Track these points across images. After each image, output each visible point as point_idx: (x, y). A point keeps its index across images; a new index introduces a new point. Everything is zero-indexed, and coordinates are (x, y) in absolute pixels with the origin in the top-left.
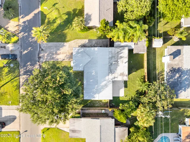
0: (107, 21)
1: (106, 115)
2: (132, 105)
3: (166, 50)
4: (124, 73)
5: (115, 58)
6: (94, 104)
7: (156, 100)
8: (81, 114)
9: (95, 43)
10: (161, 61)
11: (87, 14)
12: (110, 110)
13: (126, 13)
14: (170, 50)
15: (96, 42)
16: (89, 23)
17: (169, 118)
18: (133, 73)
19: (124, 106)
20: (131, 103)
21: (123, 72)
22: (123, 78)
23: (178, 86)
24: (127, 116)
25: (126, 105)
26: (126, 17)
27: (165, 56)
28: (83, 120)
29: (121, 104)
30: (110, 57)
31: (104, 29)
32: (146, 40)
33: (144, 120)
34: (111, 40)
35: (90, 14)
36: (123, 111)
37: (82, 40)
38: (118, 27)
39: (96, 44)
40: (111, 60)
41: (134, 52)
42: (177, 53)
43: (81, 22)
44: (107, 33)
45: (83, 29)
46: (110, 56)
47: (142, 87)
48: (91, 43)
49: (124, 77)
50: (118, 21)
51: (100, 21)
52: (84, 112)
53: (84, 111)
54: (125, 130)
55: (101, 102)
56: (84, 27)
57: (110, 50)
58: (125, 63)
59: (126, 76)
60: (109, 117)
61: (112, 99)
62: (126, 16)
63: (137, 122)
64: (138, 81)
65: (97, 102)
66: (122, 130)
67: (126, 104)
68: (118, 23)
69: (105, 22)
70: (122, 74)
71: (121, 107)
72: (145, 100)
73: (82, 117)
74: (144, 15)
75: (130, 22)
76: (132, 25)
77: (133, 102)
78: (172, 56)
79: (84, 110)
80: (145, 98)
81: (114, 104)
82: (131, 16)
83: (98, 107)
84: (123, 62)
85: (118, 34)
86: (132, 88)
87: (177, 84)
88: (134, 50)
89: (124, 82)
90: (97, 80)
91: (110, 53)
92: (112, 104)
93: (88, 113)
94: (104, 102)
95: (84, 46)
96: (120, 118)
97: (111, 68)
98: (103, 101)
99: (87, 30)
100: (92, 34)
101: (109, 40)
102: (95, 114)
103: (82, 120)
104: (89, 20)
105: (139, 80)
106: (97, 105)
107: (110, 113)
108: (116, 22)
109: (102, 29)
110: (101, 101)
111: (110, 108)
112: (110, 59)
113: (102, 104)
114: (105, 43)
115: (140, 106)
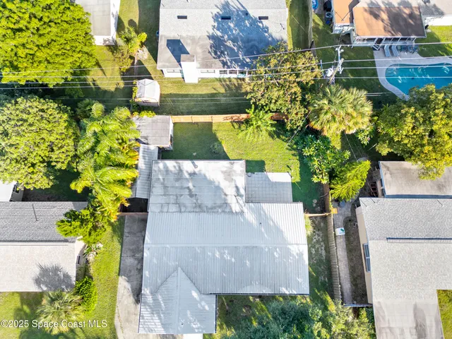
0: (65, 215)
1: (351, 224)
2: (312, 149)
3: (167, 75)
4: (225, 169)
5: (182, 195)
6: (320, 261)
7: (296, 84)
8: (358, 306)
9: (133, 256)
10: (194, 86)
11: (38, 281)
12: (334, 211)
13: (53, 164)
14: (167, 64)
15: (129, 253)
16: (67, 276)
17: (342, 48)
18: (225, 150)
19: (318, 171)
20: (307, 152)
21: (222, 172)
22: (239, 172)
23: (256, 47)
24: (348, 160)
25: (316, 163)
26: (66, 162)
27: (183, 78)
28: (377, 296)
29: (315, 179)
30: (178, 210)
31: (90, 225)
32: (137, 117)
33: (355, 114)
34: (127, 205)
35: (37, 271)
36: (332, 175)
37: (120, 302)
38: (88, 184)
39: (137, 255)
40: (185, 206)
41: (167, 144)
42: (177, 48)
43: (57, 305)
44: (104, 216)
45: (79, 297)
46: (174, 210)
47: (263, 128)
48: (130, 271)
49: (235, 171)
50: (73, 186)
51: (66, 241)
52: (350, 294)
53: (345, 294)
54: (388, 169)
55: (312, 240)
56: (77, 293)
57: (157, 210)
58: (195, 166)
59: (232, 164)
60: (355, 216)
61: (300, 205)
62: (63, 163)
63: (360, 137)
64: (246, 134)
65: (313, 251)
66: (388, 175)
67: (313, 166)
68: (77, 186)
69: (68, 221)
70: (228, 175)
71: (322, 178)
72: (296, 117)
73: (366, 302)
74: (65, 116)
75: (81, 150)
76: (88, 146)
77: (304, 147)
78: (183, 56)
79: (342, 295)
80: (293, 116)
81: (315, 201)
82: (63, 150)
83: (328, 249)
84: (194, 173)
85: (110, 183)
86: (266, 151)
87: (251, 48)
88: (161, 146)
89: (249, 174)
90: (247, 247)
91: (165, 210)
92: (314, 205)
93: (352, 282)
94: (311, 229)
95: (138, 295)
96: (357, 178)
97: (209, 206)
98: (309, 233)
99: (86, 282)
100: (103, 267)
101: (127, 214)
102: (350, 260)
103: (379, 302)
104: (56, 274)
105: (244, 132)
106: (324, 253)
107: (343, 211)
108: (76, 191)
109: (90, 234)
110: (309, 239)
111: (329, 211)
112: (183, 210)
113: (319, 235)
114: (135, 227)
115: (317, 127)
